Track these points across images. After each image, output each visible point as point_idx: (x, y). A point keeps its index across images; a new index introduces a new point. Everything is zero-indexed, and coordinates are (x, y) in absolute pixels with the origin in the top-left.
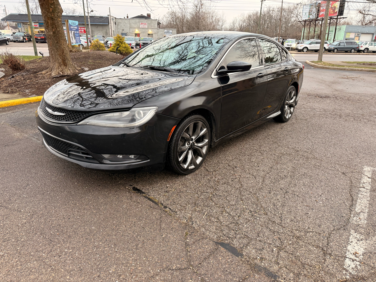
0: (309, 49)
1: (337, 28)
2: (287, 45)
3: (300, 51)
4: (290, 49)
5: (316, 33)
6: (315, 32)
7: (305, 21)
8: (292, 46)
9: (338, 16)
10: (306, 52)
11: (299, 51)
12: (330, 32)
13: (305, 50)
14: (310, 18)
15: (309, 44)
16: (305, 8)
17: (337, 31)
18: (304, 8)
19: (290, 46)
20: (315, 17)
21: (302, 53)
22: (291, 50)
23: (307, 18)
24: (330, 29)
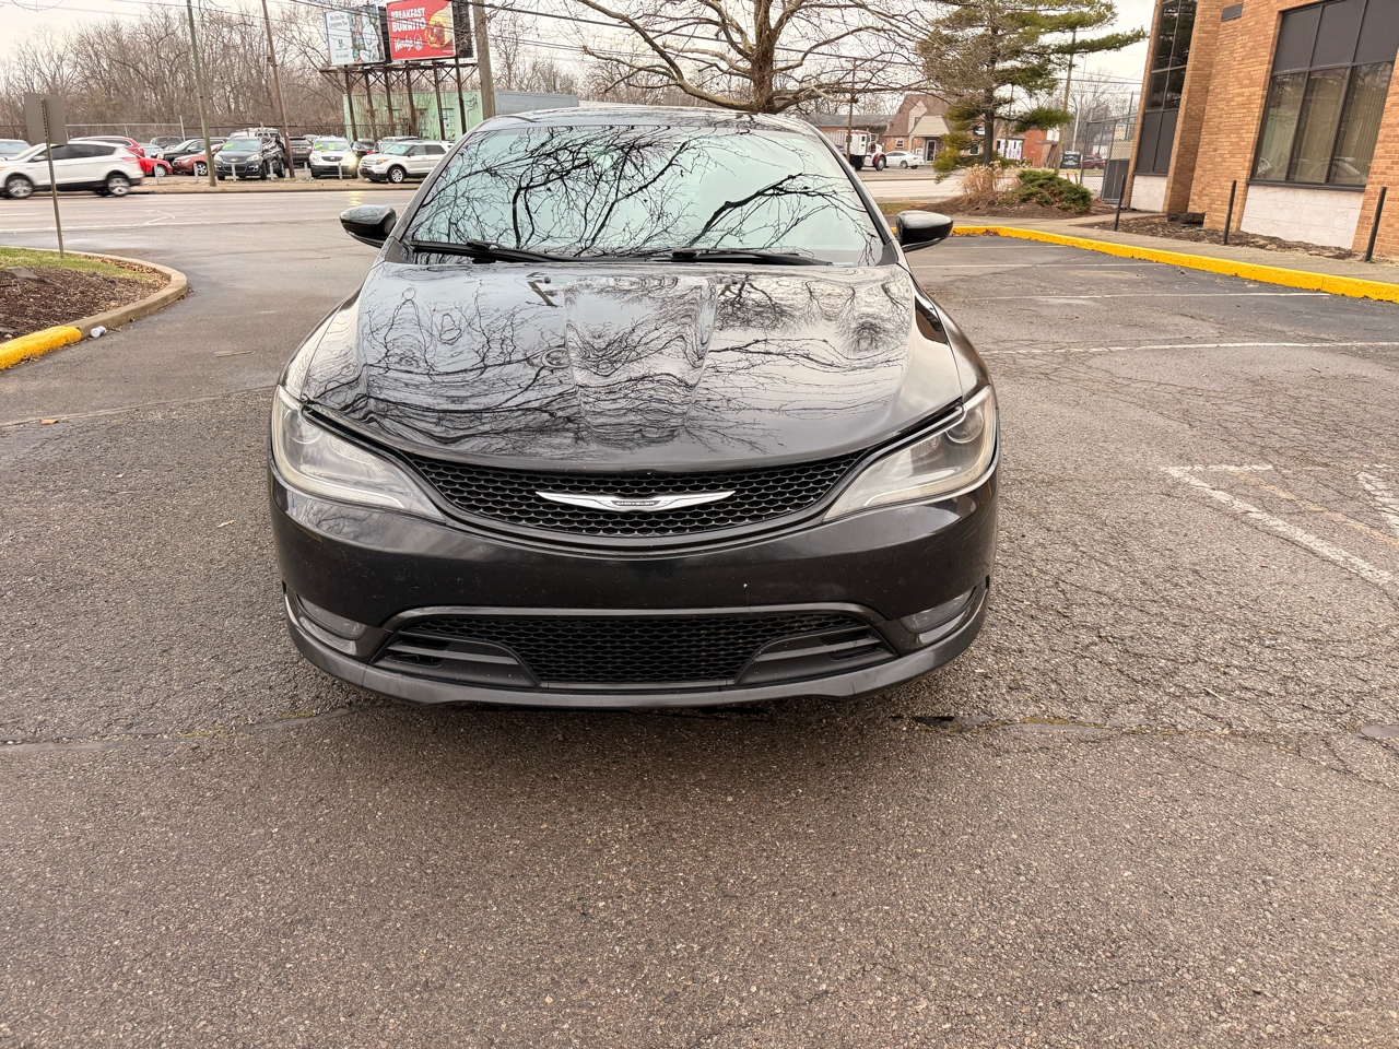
0: (410, 170)
1: (464, 99)
2: (325, 159)
3: (377, 178)
4: (341, 175)
5: (396, 114)
6: (390, 110)
7: (347, 70)
8: (343, 163)
9: (456, 58)
10: (402, 182)
11: (374, 181)
12: (444, 112)
13: (398, 176)
14: (360, 59)
15: (404, 155)
16: (334, 22)
17: (466, 109)
18: (329, 21)
19: (336, 164)
20: (381, 58)
21: (390, 185)
22: (344, 178)
23: (350, 61)
24: (442, 101)
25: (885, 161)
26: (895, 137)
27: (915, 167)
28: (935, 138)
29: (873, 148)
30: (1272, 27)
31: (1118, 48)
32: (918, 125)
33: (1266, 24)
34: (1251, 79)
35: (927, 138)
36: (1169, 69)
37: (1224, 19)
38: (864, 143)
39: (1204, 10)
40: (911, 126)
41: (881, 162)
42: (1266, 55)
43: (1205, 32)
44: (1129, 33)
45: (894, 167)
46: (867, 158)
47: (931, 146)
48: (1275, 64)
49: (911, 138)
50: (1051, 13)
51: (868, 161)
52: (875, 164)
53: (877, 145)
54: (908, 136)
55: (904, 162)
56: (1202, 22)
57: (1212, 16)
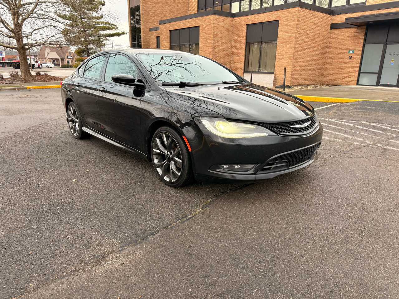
25: (42, 66)
26: (41, 58)
27: (52, 67)
28: (55, 59)
29: (37, 62)
30: (168, 34)
31: (119, 36)
32: (48, 56)
33: (166, 33)
34: (165, 46)
35: (52, 59)
36: (136, 42)
37: (150, 31)
38: (34, 60)
39: (143, 28)
40: (46, 56)
41: (41, 66)
42: (168, 40)
43: (144, 34)
44: (121, 32)
45: (44, 67)
46: (35, 65)
47: (54, 61)
48: (171, 42)
49: (47, 59)
50: (98, 25)
51: (36, 66)
52: (39, 67)
53: (38, 61)
54: (46, 58)
55: (47, 66)
56: (143, 31)
57: (145, 30)
